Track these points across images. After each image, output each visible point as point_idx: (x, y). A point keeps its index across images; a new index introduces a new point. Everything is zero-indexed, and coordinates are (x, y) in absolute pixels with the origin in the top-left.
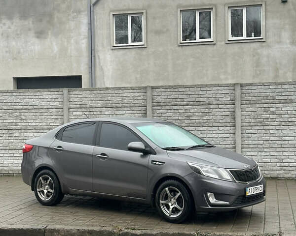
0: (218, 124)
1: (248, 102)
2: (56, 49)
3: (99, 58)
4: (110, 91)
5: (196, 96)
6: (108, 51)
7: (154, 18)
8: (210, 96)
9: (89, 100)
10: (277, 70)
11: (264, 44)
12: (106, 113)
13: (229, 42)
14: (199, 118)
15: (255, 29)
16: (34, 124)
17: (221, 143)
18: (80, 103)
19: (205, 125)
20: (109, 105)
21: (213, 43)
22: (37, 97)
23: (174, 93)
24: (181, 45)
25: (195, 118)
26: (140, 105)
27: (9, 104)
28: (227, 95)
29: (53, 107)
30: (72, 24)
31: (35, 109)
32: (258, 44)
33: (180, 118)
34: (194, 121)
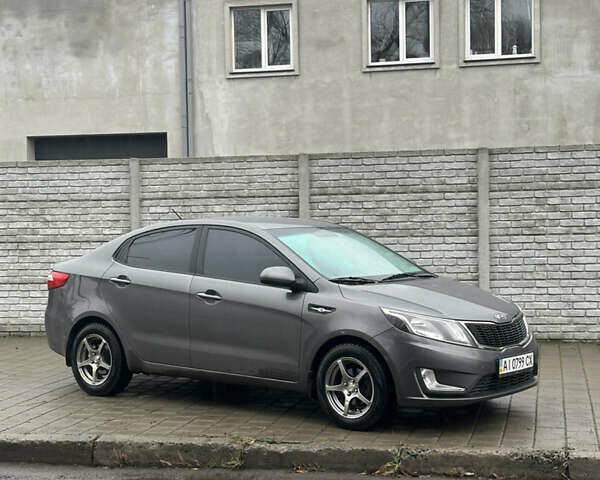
0: (445, 232)
1: (503, 187)
2: (114, 78)
3: (202, 98)
4: (224, 165)
5: (399, 174)
6: (221, 83)
7: (315, 15)
8: (428, 174)
9: (182, 181)
10: (563, 121)
11: (537, 69)
12: (217, 208)
13: (465, 65)
14: (405, 218)
15: (519, 38)
16: (70, 231)
17: (449, 269)
18: (163, 188)
19: (417, 233)
20: (223, 194)
21: (433, 66)
22: (76, 176)
23: (354, 169)
24: (368, 70)
25: (396, 218)
26: (286, 192)
28: (462, 173)
29: (109, 196)
30: (147, 27)
31: (72, 200)
32: (525, 69)
33: (367, 219)
34: (395, 225)
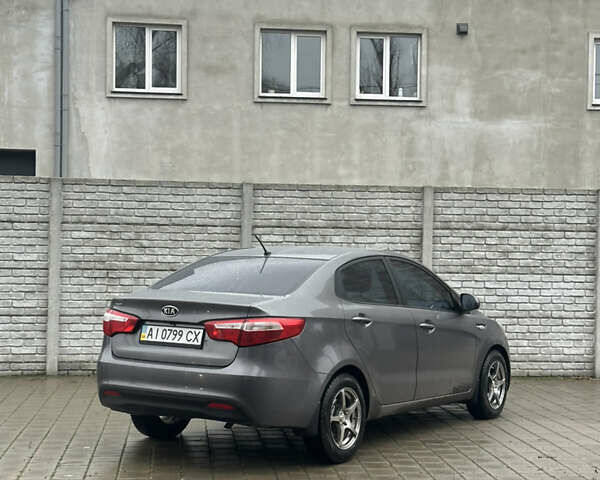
0: (564, 270)
3: (78, 115)
5: (522, 212)
6: (100, 100)
8: (550, 212)
10: (445, 164)
11: (422, 112)
13: (355, 103)
14: (526, 256)
16: (170, 259)
17: (567, 307)
18: (278, 215)
19: (537, 270)
21: (325, 102)
22: (179, 199)
23: (478, 204)
24: (259, 100)
27: (113, 211)
28: (582, 213)
29: (218, 222)
31: (174, 225)
32: (412, 111)
33: (489, 255)
34: (515, 263)
